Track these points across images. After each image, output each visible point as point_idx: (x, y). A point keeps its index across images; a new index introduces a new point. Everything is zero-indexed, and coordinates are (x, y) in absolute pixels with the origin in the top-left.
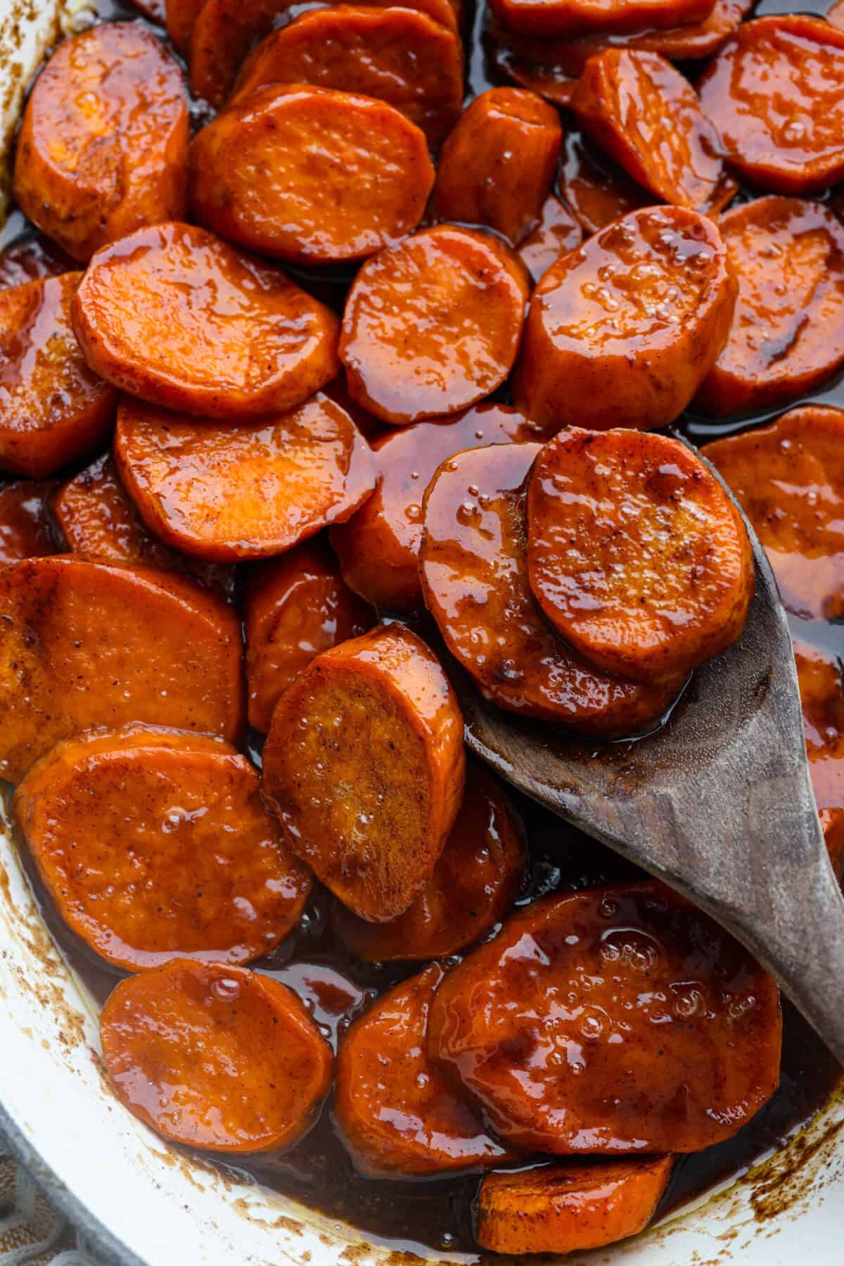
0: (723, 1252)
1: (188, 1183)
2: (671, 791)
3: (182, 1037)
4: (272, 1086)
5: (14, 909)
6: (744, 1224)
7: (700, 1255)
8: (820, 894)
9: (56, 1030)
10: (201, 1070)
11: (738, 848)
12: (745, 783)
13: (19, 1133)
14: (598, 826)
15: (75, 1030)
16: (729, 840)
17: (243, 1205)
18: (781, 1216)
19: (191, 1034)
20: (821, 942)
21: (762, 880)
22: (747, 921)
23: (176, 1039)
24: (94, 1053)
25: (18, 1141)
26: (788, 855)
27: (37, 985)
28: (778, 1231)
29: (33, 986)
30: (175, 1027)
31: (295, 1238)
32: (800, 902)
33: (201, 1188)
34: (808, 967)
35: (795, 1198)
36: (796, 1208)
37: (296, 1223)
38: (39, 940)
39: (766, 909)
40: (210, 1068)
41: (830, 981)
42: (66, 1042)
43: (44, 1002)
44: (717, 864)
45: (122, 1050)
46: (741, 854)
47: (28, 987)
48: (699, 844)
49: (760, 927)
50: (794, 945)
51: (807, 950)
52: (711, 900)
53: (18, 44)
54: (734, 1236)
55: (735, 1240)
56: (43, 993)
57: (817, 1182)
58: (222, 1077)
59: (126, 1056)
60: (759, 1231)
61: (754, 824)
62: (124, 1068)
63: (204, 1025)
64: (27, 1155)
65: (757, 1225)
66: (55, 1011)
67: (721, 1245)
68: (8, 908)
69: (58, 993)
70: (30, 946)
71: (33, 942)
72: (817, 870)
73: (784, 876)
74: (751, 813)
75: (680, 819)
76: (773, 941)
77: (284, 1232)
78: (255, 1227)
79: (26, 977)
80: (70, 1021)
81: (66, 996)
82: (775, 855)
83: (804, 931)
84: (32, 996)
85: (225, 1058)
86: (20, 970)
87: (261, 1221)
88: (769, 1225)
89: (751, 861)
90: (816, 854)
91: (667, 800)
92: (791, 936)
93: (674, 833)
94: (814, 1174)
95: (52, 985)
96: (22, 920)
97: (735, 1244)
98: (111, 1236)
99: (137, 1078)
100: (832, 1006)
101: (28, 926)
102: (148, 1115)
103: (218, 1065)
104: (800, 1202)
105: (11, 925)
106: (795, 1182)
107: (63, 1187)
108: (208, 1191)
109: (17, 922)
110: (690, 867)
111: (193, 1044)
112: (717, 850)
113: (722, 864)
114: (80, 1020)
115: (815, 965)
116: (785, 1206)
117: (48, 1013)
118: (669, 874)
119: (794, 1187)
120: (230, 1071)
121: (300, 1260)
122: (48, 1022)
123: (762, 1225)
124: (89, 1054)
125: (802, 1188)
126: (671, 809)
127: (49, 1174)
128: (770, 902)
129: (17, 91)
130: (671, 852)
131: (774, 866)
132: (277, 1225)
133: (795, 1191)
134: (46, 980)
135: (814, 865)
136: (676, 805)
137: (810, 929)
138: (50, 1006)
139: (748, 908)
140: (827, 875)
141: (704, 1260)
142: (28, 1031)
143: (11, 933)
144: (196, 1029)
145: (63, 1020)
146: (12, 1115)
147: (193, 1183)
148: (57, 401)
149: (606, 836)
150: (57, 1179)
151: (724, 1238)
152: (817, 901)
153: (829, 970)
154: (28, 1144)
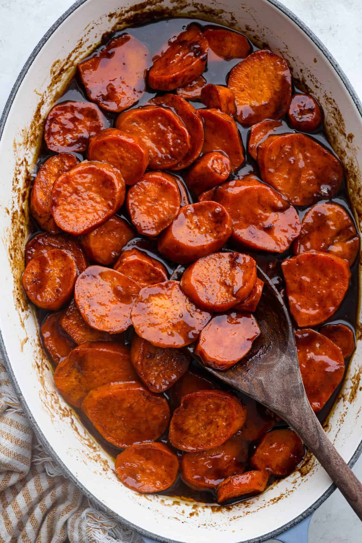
0: (294, 488)
1: (147, 500)
2: (262, 378)
3: (138, 465)
4: (166, 471)
5: (81, 436)
6: (298, 478)
7: (288, 489)
8: (304, 407)
9: (102, 467)
10: (146, 473)
11: (282, 394)
12: (282, 375)
13: (102, 504)
14: (242, 389)
15: (106, 466)
16: (280, 392)
17: (163, 501)
18: (308, 475)
19: (141, 464)
20: (305, 421)
21: (289, 403)
22: (285, 415)
23: (137, 466)
24: (113, 470)
25: (102, 506)
26: (295, 396)
27: (93, 457)
28: (307, 480)
29: (92, 458)
30: (135, 463)
31: (179, 507)
32: (299, 410)
33: (151, 500)
34: (302, 428)
35: (310, 469)
36: (311, 472)
37: (178, 502)
38: (90, 442)
39: (290, 412)
40: (148, 471)
41: (309, 432)
42: (105, 471)
43: (96, 461)
44: (276, 399)
45: (123, 473)
46: (282, 397)
47: (92, 459)
48: (270, 394)
49: (289, 417)
50: (299, 422)
51: (302, 423)
52: (275, 409)
53: (18, 183)
54: (296, 482)
55: (297, 483)
56: (95, 458)
57: (315, 463)
58: (152, 472)
59: (125, 474)
60: (302, 480)
61: (286, 387)
62: (125, 478)
63: (143, 460)
64: (106, 509)
65: (302, 478)
66: (100, 462)
67: (293, 485)
68: (80, 437)
69: (99, 456)
70: (88, 446)
71: (89, 444)
72: (303, 400)
73: (295, 402)
74: (285, 384)
75: (265, 386)
76: (292, 421)
77: (176, 506)
78: (168, 507)
79: (90, 456)
80: (104, 464)
81: (101, 456)
82: (292, 396)
83: (301, 418)
84: (93, 461)
85: (151, 467)
86: (88, 455)
87: (169, 505)
88: (305, 478)
89: (285, 398)
90: (303, 395)
91: (261, 381)
92: (297, 419)
93: (264, 391)
94: (314, 461)
95: (97, 455)
96: (84, 439)
97: (297, 484)
98: (133, 525)
99: (130, 480)
100: (309, 439)
101: (86, 440)
102: (136, 489)
103: (150, 470)
104: (312, 470)
105: (82, 442)
106: (310, 464)
107: (117, 515)
108: (153, 500)
109: (83, 440)
110: (268, 401)
111: (142, 466)
112: (276, 395)
113: (277, 399)
114: (106, 462)
115: (304, 427)
116: (308, 472)
117: (98, 463)
118: (263, 402)
119: (310, 465)
120: (154, 470)
121: (182, 514)
122: (99, 467)
123: (303, 478)
124: (112, 471)
125: (312, 466)
126: (262, 384)
127: (113, 512)
128: (291, 410)
129: (21, 196)
130: (263, 396)
131: (291, 399)
132: (173, 504)
133: (310, 467)
134: (95, 454)
135: (302, 399)
136: (263, 383)
137: (302, 417)
138: (98, 461)
139: (285, 412)
140: (306, 401)
141: (289, 491)
142: (95, 472)
143: (82, 444)
144: (141, 462)
145: (102, 464)
146: (99, 499)
147: (148, 500)
148: (58, 291)
149: (244, 392)
150: (115, 513)
151: (293, 483)
152: (304, 409)
153: (308, 428)
154: (105, 506)
